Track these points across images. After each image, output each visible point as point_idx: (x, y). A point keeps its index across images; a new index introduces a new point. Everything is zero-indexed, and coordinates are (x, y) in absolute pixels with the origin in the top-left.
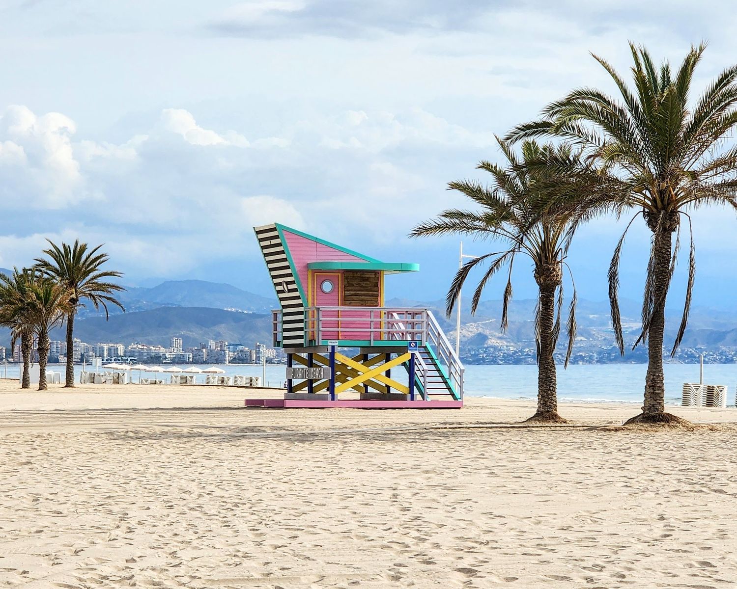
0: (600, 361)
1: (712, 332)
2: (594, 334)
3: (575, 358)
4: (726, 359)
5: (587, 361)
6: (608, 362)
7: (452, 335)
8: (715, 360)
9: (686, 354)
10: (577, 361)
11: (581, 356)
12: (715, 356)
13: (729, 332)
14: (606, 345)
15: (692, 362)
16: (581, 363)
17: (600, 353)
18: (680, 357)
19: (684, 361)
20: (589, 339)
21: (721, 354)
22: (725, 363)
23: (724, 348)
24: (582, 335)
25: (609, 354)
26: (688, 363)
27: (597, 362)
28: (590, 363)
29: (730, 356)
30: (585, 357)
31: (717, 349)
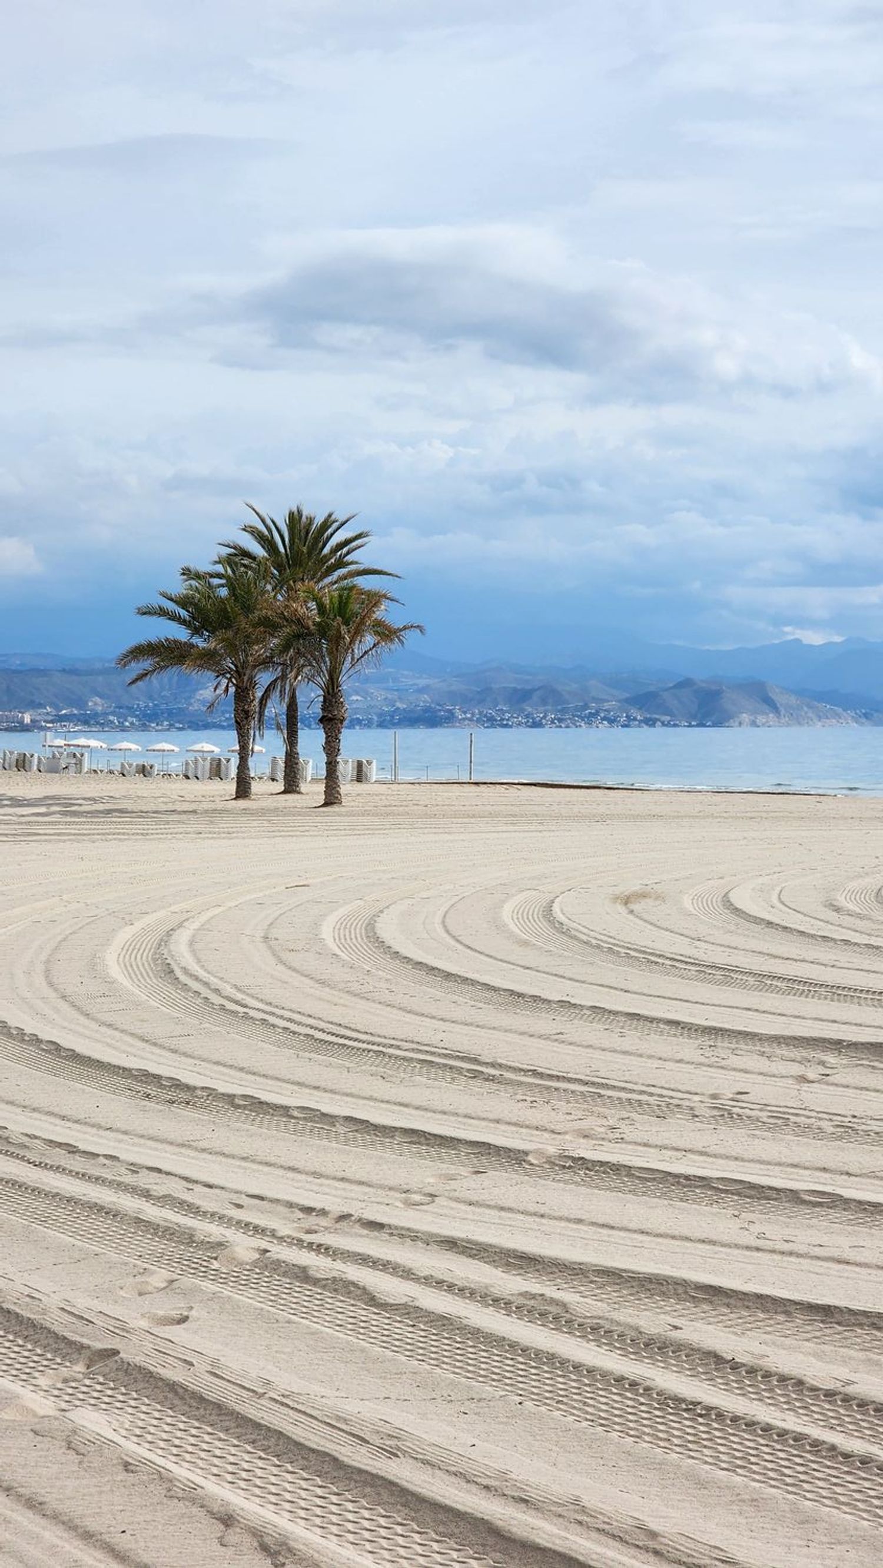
0: (381, 725)
1: (515, 690)
2: (372, 693)
3: (351, 722)
4: (534, 723)
5: (365, 725)
6: (391, 726)
7: (201, 695)
8: (520, 724)
9: (485, 716)
10: (353, 726)
11: (358, 719)
12: (520, 719)
13: (536, 690)
14: (387, 706)
15: (492, 726)
16: (357, 727)
17: (380, 715)
18: (478, 721)
19: (483, 725)
20: (366, 698)
21: (527, 716)
22: (531, 727)
23: (530, 710)
24: (357, 694)
25: (392, 717)
26: (487, 727)
27: (377, 726)
28: (369, 727)
29: (538, 719)
30: (363, 720)
31: (522, 710)
